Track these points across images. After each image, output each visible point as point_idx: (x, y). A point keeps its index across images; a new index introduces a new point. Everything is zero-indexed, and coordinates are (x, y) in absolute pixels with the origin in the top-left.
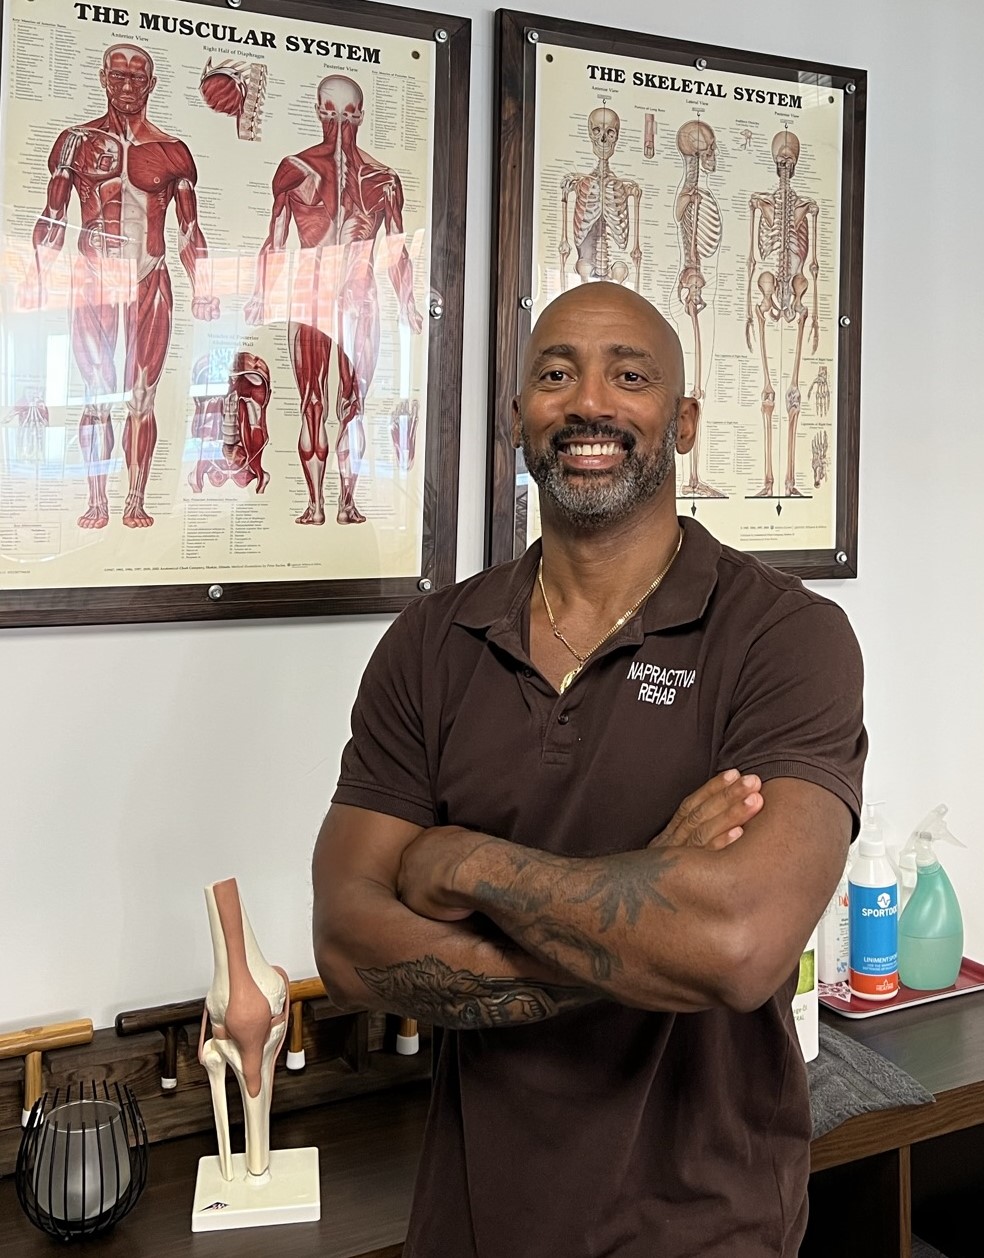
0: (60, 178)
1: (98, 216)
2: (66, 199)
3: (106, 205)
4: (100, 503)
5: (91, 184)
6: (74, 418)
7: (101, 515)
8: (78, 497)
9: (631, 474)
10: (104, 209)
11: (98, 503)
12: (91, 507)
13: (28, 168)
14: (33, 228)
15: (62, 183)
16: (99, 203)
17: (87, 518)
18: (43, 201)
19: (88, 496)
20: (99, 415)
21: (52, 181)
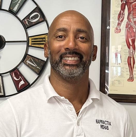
0: (123, 3)
1: (131, 11)
2: (125, 8)
3: (133, 8)
4: (132, 76)
5: (130, 4)
6: (126, 57)
7: (132, 79)
8: (127, 74)
9: (82, 66)
10: (133, 10)
11: (131, 76)
12: (130, 77)
13: (117, 2)
14: (118, 15)
15: (124, 4)
16: (132, 8)
17: (129, 79)
18: (120, 9)
19: (129, 74)
20: (132, 56)
21: (122, 4)
